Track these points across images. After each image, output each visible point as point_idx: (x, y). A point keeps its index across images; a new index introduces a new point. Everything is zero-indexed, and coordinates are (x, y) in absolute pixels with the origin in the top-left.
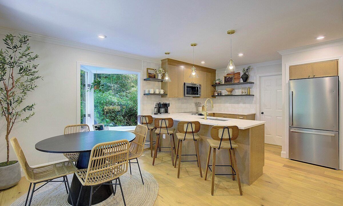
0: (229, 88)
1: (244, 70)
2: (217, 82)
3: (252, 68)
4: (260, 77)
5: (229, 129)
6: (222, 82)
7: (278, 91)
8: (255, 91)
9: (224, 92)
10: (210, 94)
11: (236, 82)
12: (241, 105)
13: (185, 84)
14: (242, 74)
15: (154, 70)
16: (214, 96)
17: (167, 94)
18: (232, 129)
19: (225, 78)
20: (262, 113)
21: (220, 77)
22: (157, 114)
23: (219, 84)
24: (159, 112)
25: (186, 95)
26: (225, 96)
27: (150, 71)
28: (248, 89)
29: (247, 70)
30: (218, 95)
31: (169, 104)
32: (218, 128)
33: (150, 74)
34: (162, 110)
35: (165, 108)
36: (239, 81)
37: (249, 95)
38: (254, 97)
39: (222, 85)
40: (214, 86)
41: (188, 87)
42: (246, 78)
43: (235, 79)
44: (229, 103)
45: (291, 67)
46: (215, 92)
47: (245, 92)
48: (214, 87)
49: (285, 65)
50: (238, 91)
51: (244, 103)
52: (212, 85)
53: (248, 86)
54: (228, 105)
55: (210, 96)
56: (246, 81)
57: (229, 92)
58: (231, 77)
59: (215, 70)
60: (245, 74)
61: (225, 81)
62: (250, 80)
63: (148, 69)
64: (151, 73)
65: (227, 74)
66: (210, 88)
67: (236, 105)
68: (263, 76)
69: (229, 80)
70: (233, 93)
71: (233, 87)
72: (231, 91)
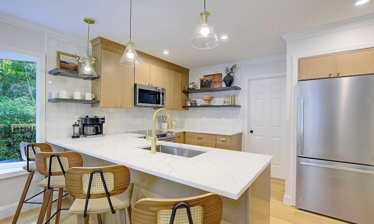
0: (206, 95)
1: (227, 70)
2: (191, 86)
3: (239, 68)
4: (249, 80)
5: (192, 209)
6: (197, 86)
7: (273, 100)
8: (241, 99)
9: (200, 102)
10: (180, 105)
11: (217, 86)
12: (223, 120)
13: (135, 85)
14: (224, 75)
15: (73, 56)
16: (185, 107)
17: (99, 102)
18: (203, 206)
19: (202, 81)
20: (252, 132)
21: (195, 80)
22: (78, 137)
23: (193, 90)
24: (83, 133)
25: (138, 104)
26: (202, 106)
27: (63, 58)
28: (233, 97)
29: (232, 69)
30: (192, 106)
31: (104, 119)
32: (155, 209)
33: (65, 63)
34: (90, 129)
35: (95, 126)
36: (220, 86)
37: (234, 106)
38: (240, 109)
39: (197, 91)
40: (187, 92)
41: (141, 91)
42: (229, 81)
43: (215, 82)
44: (206, 118)
45: (300, 61)
46: (187, 101)
47: (228, 101)
48: (187, 94)
49: (292, 57)
50: (219, 100)
51: (227, 117)
52: (183, 91)
53: (232, 92)
54: (205, 120)
55: (181, 107)
56: (230, 85)
57: (206, 101)
58: (209, 80)
59: (188, 70)
60: (228, 75)
61: (201, 85)
62: (235, 84)
63: (59, 54)
64: (67, 61)
65: (204, 76)
66: (180, 95)
67: (216, 120)
68: (253, 79)
69: (206, 85)
70: (212, 103)
71: (212, 94)
72: (209, 100)
